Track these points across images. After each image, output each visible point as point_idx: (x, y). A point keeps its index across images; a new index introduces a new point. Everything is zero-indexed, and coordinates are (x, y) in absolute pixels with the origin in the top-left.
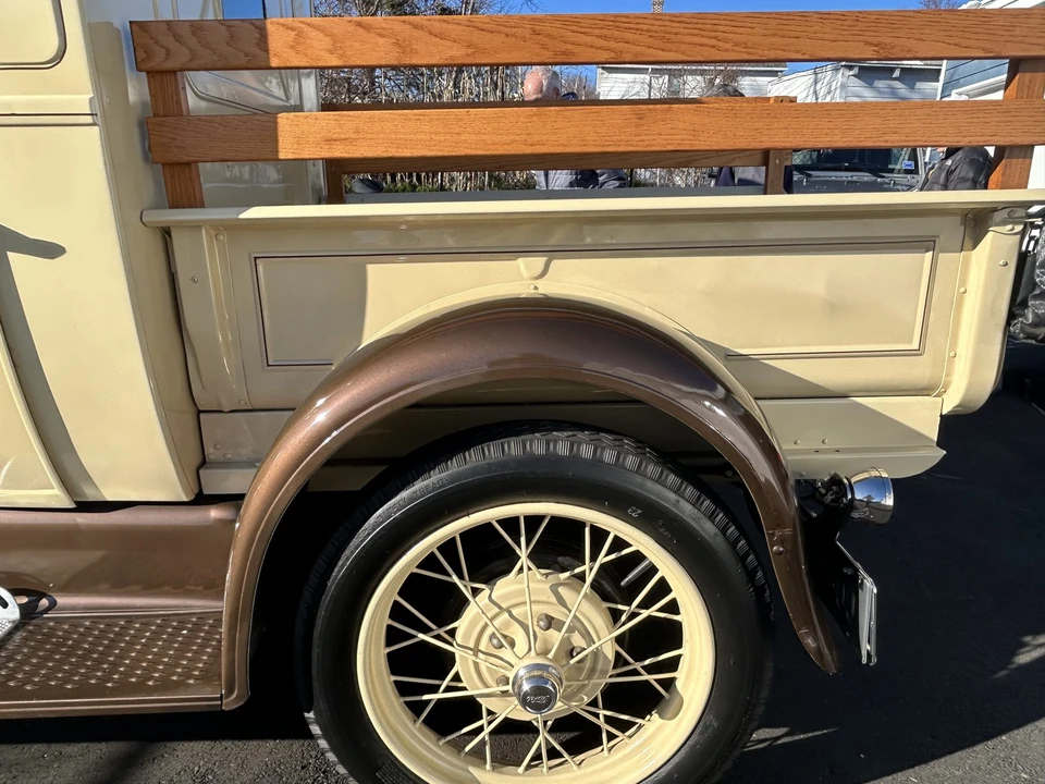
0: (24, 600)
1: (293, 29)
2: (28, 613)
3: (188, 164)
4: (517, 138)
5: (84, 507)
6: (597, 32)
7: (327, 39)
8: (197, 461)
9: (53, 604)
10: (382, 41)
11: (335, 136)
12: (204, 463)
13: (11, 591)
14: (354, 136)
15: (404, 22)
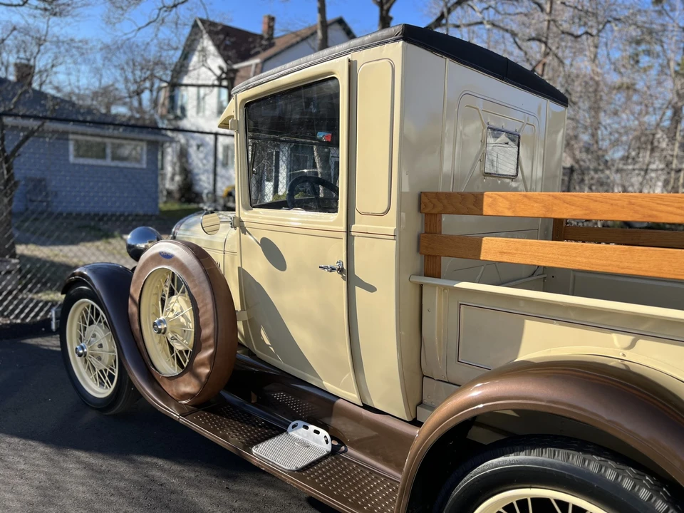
0: (336, 444)
1: (491, 197)
2: (335, 451)
3: (436, 256)
4: (613, 263)
5: (366, 407)
6: (676, 205)
7: (507, 203)
8: (418, 401)
9: (345, 451)
10: (536, 205)
11: (505, 251)
12: (421, 403)
13: (331, 436)
14: (515, 252)
15: (550, 195)
